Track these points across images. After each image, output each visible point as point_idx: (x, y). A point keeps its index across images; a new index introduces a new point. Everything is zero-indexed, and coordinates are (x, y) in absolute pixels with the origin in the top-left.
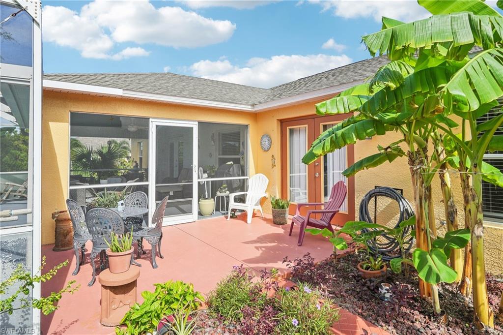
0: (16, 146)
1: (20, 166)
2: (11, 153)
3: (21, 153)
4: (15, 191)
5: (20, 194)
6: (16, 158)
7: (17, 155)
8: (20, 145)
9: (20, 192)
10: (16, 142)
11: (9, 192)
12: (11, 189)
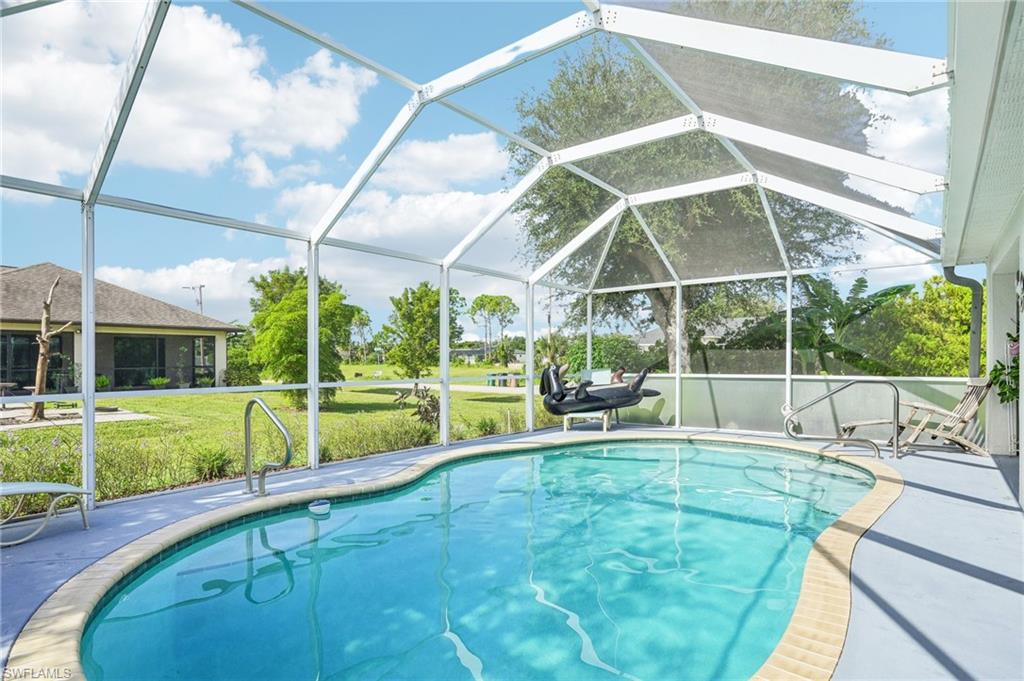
0: (917, 324)
1: (926, 368)
2: (906, 340)
3: (928, 339)
4: (933, 425)
5: (949, 435)
6: (918, 352)
7: (919, 344)
8: (925, 322)
9: (947, 429)
10: (916, 316)
11: (921, 426)
12: (925, 420)
